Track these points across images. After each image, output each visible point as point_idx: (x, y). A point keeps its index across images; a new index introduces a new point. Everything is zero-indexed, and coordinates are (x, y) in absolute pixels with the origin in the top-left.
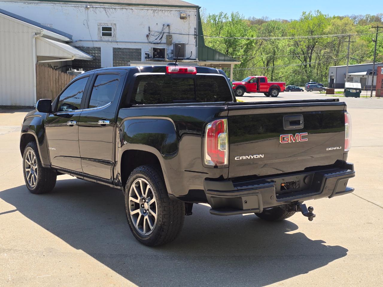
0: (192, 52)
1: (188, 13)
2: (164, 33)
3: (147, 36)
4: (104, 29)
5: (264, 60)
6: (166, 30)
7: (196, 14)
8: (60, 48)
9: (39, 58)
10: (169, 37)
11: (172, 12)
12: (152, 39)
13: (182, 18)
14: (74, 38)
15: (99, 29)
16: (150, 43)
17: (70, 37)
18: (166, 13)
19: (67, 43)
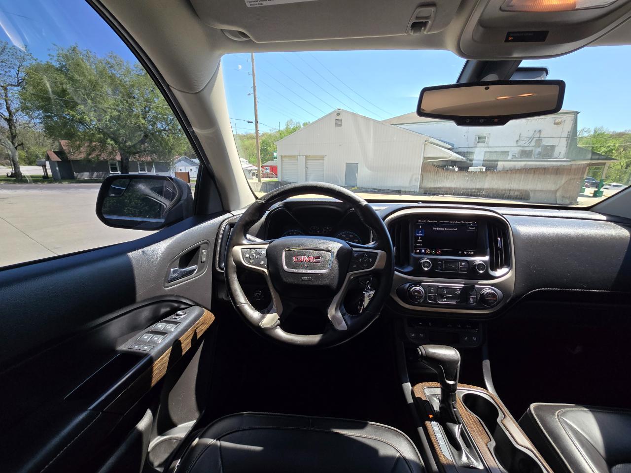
0: (560, 153)
1: (564, 119)
2: (534, 138)
3: (517, 141)
4: (479, 138)
5: (622, 164)
6: (537, 135)
7: (573, 119)
8: (445, 152)
9: (425, 158)
10: (539, 140)
11: (546, 120)
12: (521, 143)
13: (555, 124)
14: (455, 146)
15: (476, 138)
16: (518, 146)
17: (453, 145)
18: (540, 121)
19: (449, 149)
